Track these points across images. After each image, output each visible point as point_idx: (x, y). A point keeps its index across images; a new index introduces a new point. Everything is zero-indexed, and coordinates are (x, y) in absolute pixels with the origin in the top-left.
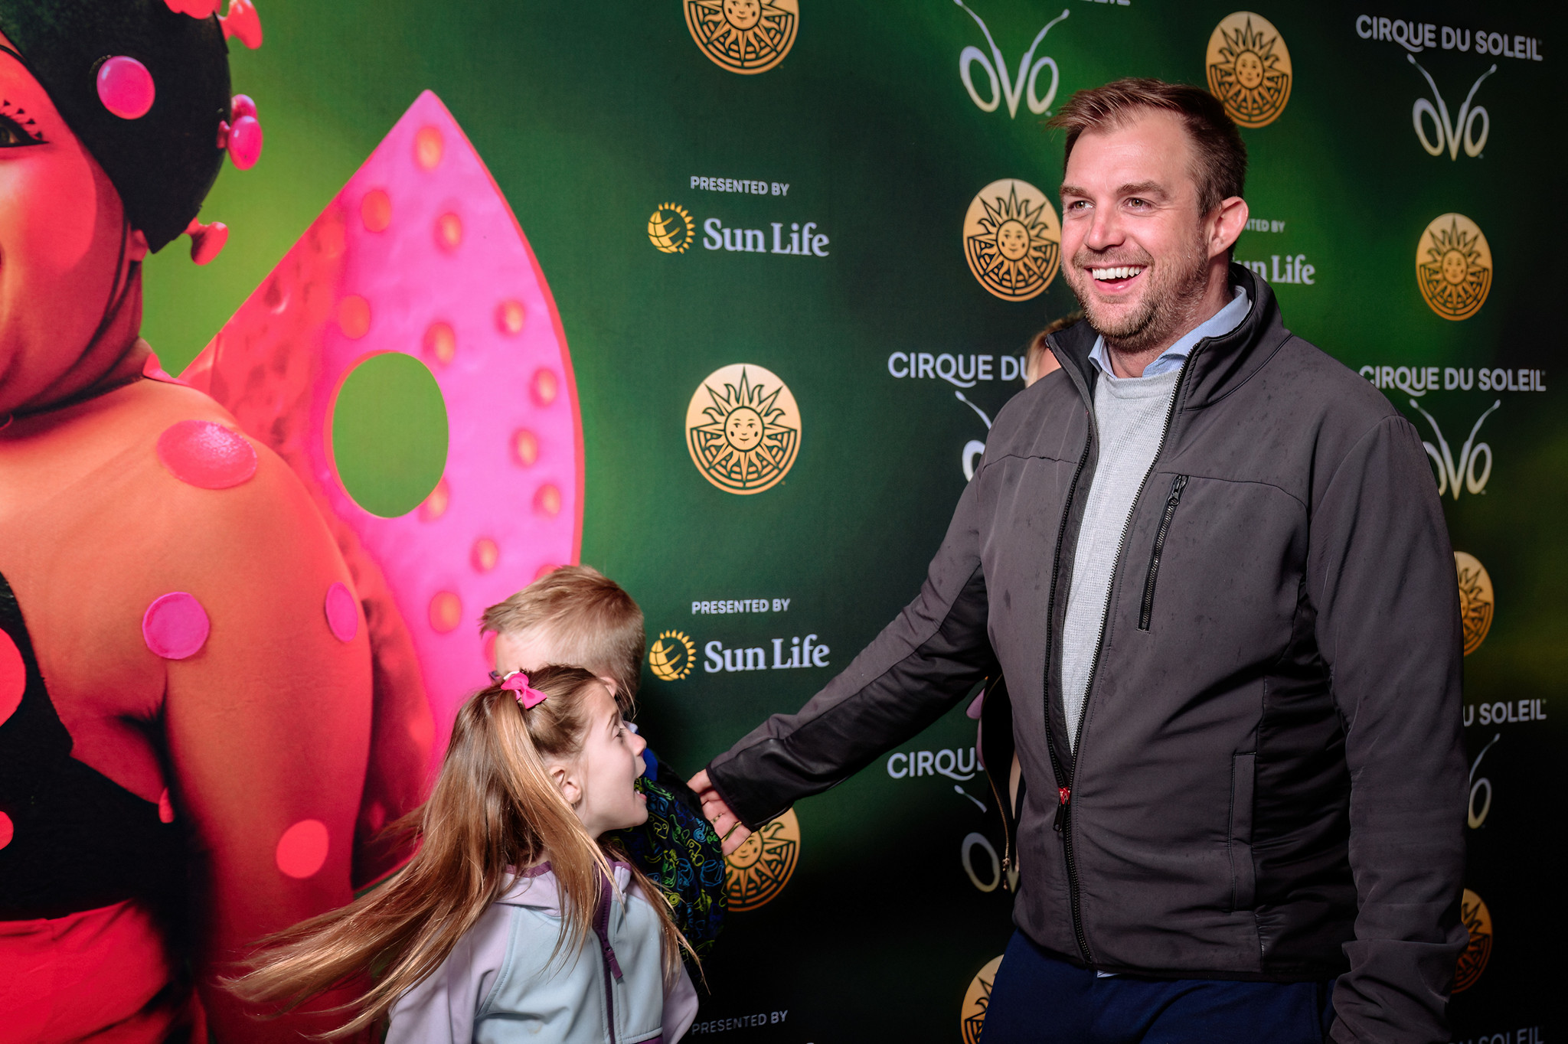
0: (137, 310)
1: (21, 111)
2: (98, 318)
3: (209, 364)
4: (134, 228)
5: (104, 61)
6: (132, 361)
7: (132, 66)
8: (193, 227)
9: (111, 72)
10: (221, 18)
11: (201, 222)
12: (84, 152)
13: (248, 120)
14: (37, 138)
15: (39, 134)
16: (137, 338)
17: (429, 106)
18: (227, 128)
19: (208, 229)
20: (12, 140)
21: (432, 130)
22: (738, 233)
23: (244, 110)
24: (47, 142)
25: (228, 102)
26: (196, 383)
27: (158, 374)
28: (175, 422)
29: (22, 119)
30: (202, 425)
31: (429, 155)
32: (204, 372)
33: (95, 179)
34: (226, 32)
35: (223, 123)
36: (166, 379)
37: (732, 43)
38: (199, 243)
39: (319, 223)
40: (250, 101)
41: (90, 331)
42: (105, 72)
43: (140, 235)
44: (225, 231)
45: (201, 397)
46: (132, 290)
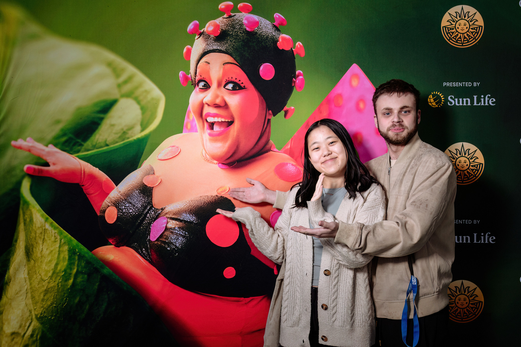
0: (269, 132)
1: (240, 81)
2: (259, 135)
3: (289, 147)
4: (269, 110)
5: (261, 65)
6: (268, 146)
7: (269, 65)
8: (285, 109)
9: (263, 68)
10: (293, 49)
11: (287, 107)
12: (256, 90)
13: (301, 77)
14: (243, 87)
15: (244, 86)
16: (269, 140)
17: (355, 68)
18: (295, 80)
19: (289, 109)
20: (237, 89)
21: (356, 75)
22: (461, 100)
23: (300, 74)
24: (246, 88)
25: (295, 73)
26: (285, 152)
27: (275, 150)
28: (279, 163)
29: (240, 83)
30: (287, 164)
31: (355, 83)
32: (288, 149)
33: (259, 97)
34: (295, 53)
35: (294, 79)
36: (277, 151)
37: (459, 38)
38: (286, 113)
39: (321, 105)
40: (301, 72)
41: (257, 138)
42: (261, 68)
43: (270, 112)
44: (294, 109)
45: (287, 156)
46: (268, 127)
